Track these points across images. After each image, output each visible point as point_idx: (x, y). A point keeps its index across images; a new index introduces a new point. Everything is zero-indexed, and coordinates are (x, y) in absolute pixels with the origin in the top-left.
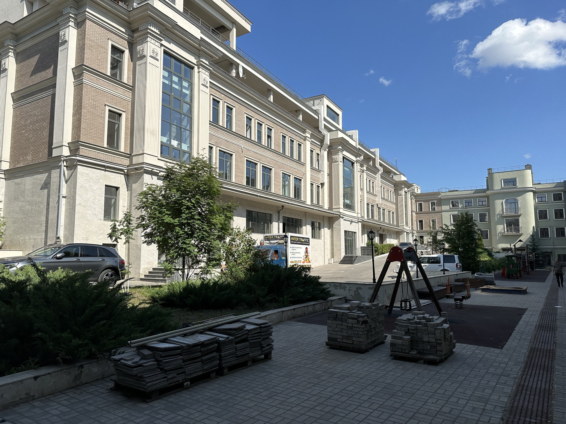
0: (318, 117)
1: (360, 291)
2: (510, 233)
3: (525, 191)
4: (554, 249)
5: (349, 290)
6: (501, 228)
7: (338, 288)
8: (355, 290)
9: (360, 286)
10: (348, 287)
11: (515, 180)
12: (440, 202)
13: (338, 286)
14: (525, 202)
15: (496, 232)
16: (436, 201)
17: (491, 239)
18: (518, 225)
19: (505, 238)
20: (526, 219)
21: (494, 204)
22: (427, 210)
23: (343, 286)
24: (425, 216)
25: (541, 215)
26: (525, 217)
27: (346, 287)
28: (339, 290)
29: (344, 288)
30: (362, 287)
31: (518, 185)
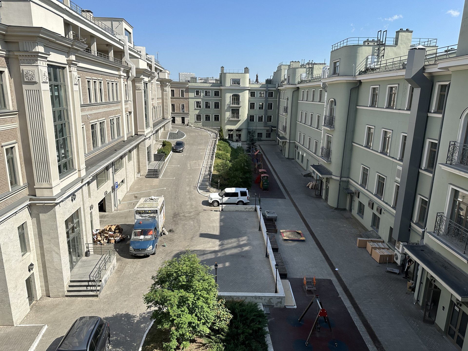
0: (124, 47)
1: (271, 300)
2: (233, 119)
3: (244, 90)
4: (256, 129)
5: (265, 300)
6: (228, 114)
7: (258, 299)
8: (269, 299)
9: (271, 297)
10: (264, 298)
11: (239, 80)
12: (188, 90)
13: (258, 298)
14: (244, 96)
15: (225, 117)
16: (185, 89)
17: (221, 121)
18: (239, 114)
19: (231, 122)
20: (243, 109)
21: (225, 97)
22: (178, 96)
23: (261, 297)
24: (176, 101)
25: (252, 106)
26: (243, 108)
27: (263, 298)
28: (258, 300)
29: (262, 299)
30: (273, 298)
31: (241, 85)
